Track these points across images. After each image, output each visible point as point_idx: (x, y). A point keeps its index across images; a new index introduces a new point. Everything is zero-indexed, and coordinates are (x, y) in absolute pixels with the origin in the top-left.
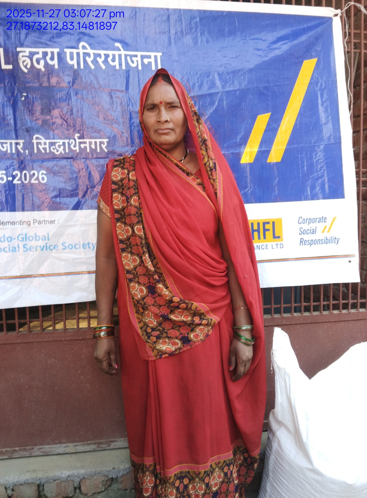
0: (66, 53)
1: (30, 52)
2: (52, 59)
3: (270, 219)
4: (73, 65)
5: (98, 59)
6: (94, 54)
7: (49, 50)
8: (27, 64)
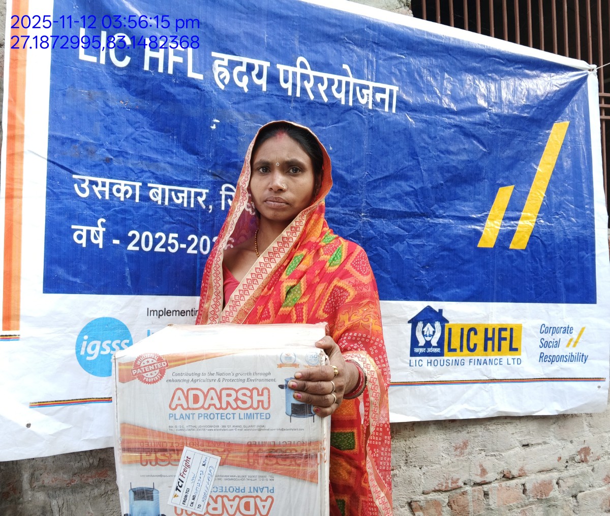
0: (278, 71)
1: (230, 62)
2: (259, 76)
3: (508, 324)
4: (286, 90)
5: (319, 85)
6: (315, 77)
7: (256, 62)
8: (225, 78)
